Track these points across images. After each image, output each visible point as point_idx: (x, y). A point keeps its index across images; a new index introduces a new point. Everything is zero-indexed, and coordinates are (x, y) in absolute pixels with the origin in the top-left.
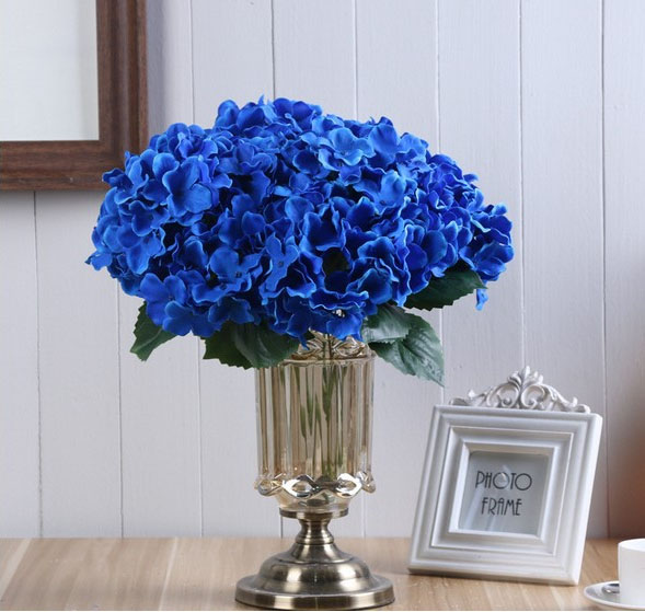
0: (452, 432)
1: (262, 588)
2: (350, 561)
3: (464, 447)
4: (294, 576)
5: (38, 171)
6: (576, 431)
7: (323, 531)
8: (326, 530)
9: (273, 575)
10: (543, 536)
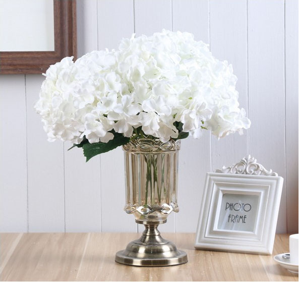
0: (215, 185)
1: (127, 256)
2: (168, 243)
3: (220, 191)
4: (142, 251)
5: (27, 65)
6: (271, 185)
8: (157, 229)
9: (132, 250)
10: (256, 233)
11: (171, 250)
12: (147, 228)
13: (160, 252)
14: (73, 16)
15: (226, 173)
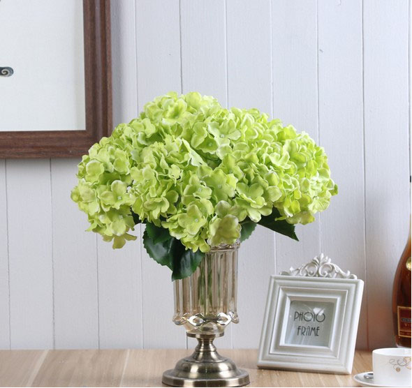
0: (281, 290)
1: (177, 376)
2: (225, 361)
3: (288, 298)
4: (194, 369)
5: (52, 147)
6: (349, 289)
7: (210, 345)
8: (212, 344)
9: (183, 369)
10: (332, 348)
11: (230, 370)
12: (200, 342)
13: (216, 371)
14: (108, 88)
15: (294, 276)
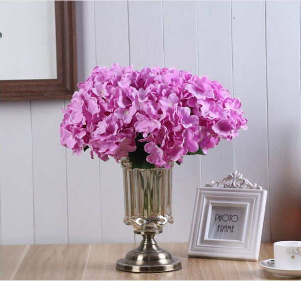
0: (205, 198)
1: (127, 263)
2: (163, 252)
3: (210, 205)
4: (140, 258)
5: (32, 92)
6: (256, 197)
7: (152, 240)
9: (131, 258)
11: (167, 258)
12: (144, 238)
13: (157, 259)
15: (214, 187)
